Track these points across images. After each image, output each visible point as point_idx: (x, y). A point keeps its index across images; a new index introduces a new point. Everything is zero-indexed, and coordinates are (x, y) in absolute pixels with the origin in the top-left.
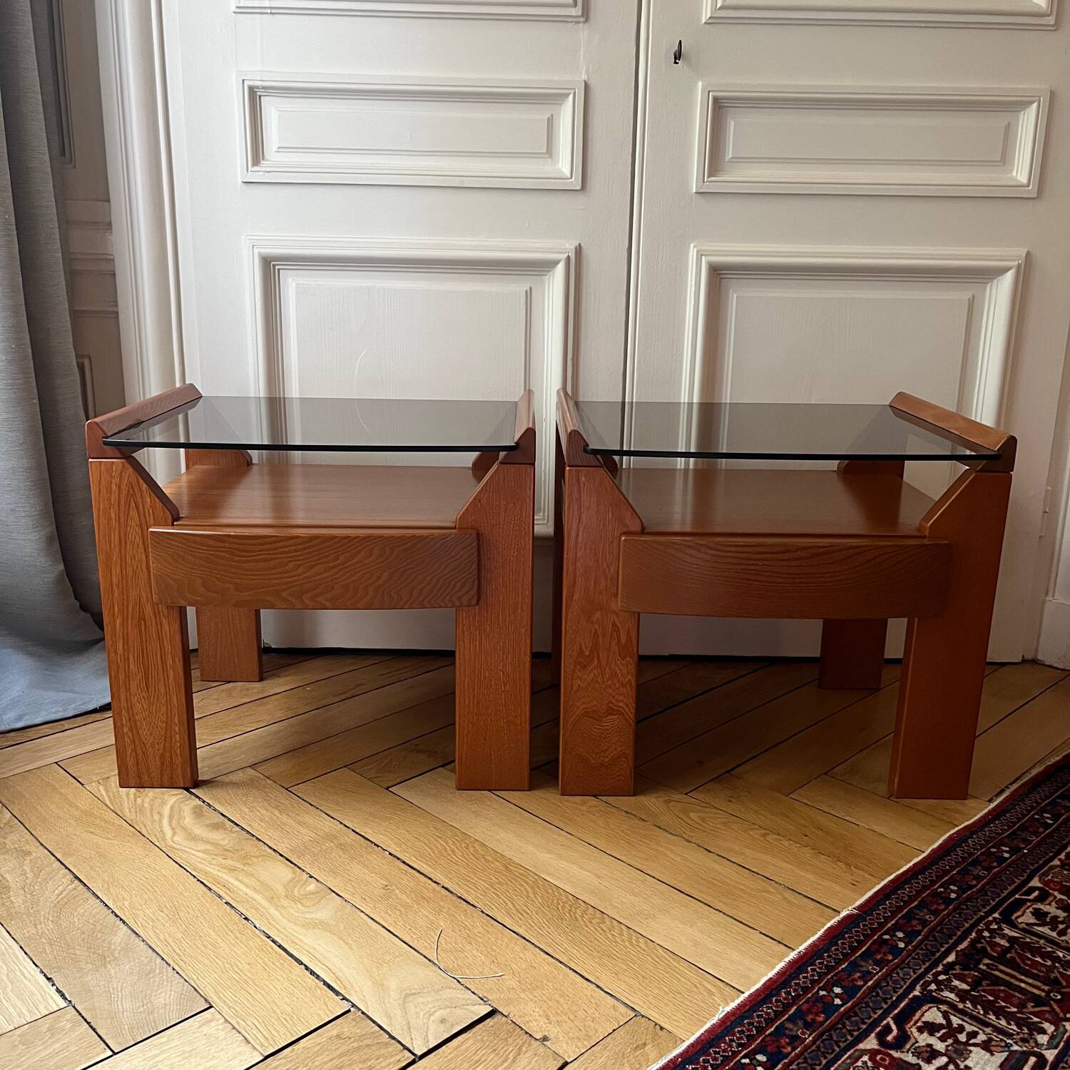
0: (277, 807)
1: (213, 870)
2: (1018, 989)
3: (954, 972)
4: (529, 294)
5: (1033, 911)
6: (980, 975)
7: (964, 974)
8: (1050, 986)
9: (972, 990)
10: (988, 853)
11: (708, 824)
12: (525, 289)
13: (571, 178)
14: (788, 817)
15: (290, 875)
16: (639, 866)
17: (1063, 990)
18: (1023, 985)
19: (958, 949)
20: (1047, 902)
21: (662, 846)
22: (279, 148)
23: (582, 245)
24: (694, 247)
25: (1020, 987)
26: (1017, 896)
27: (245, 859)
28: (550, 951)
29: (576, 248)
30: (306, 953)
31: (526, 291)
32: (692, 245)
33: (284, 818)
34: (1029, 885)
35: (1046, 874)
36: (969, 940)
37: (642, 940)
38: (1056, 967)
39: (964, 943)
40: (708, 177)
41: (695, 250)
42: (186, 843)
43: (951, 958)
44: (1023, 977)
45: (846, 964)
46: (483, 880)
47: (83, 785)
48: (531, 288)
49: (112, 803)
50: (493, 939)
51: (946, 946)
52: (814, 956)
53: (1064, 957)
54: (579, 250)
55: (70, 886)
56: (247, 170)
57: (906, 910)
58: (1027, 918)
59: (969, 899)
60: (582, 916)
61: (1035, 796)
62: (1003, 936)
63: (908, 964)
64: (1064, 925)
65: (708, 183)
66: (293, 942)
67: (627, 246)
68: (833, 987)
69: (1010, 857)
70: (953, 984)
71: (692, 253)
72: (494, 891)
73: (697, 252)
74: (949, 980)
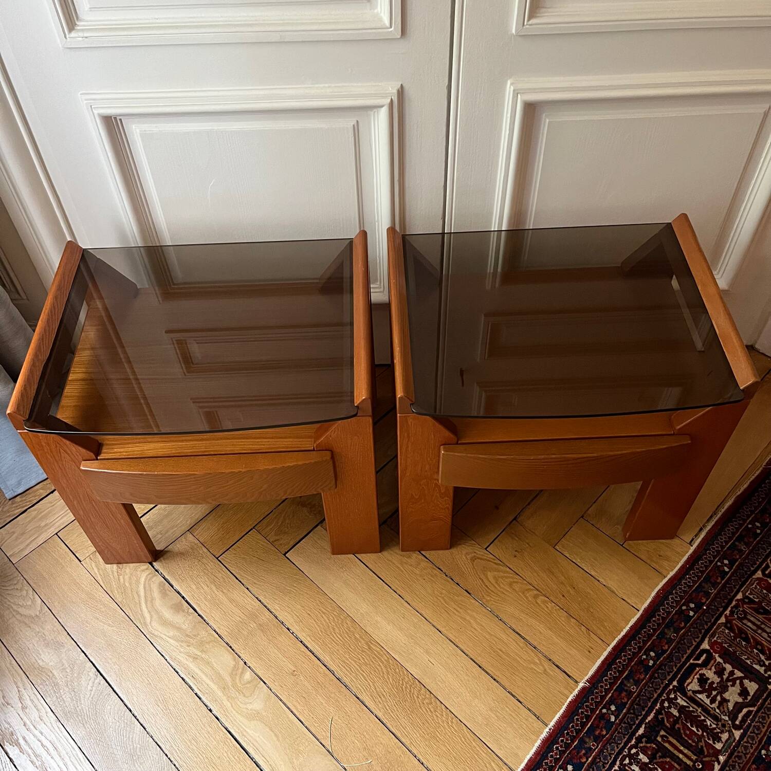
0: (214, 582)
1: (182, 658)
2: (677, 760)
3: (641, 745)
4: (356, 129)
5: (699, 677)
6: (656, 748)
7: (647, 747)
8: (697, 756)
9: (650, 763)
10: (680, 612)
11: (499, 586)
12: (353, 123)
13: (391, 27)
14: (553, 574)
15: (232, 663)
16: (453, 638)
17: (704, 759)
18: (681, 756)
19: (647, 721)
20: (709, 667)
21: (469, 614)
22: (90, 8)
23: (404, 85)
24: (512, 84)
25: (678, 757)
26: (691, 661)
27: (201, 644)
28: (399, 735)
29: (398, 91)
30: (252, 745)
31: (354, 125)
32: (509, 82)
33: (220, 595)
34: (701, 648)
35: (713, 636)
36: (654, 711)
37: (455, 720)
38: (704, 736)
39: (651, 714)
40: (528, 20)
41: (512, 88)
42: (160, 628)
43: (641, 731)
44: (682, 748)
45: (577, 741)
46: (354, 660)
47: (80, 561)
48: (357, 121)
49: (104, 583)
50: (364, 725)
51: (640, 718)
52: (558, 734)
53: (711, 725)
54: (401, 92)
55: (96, 681)
56: (65, 37)
57: (619, 682)
58: (693, 685)
59: (661, 664)
60: (418, 697)
61: (722, 539)
62: (676, 705)
63: (614, 739)
64: (716, 692)
65: (528, 26)
66: (243, 735)
67: (447, 84)
68: (567, 765)
69: (694, 615)
70: (639, 757)
71: (509, 89)
72: (362, 672)
73: (514, 90)
74: (637, 754)
